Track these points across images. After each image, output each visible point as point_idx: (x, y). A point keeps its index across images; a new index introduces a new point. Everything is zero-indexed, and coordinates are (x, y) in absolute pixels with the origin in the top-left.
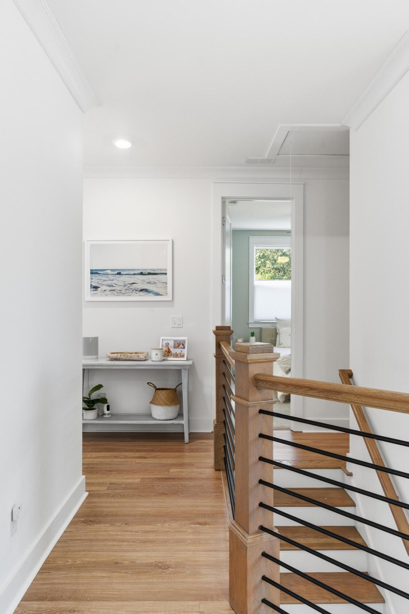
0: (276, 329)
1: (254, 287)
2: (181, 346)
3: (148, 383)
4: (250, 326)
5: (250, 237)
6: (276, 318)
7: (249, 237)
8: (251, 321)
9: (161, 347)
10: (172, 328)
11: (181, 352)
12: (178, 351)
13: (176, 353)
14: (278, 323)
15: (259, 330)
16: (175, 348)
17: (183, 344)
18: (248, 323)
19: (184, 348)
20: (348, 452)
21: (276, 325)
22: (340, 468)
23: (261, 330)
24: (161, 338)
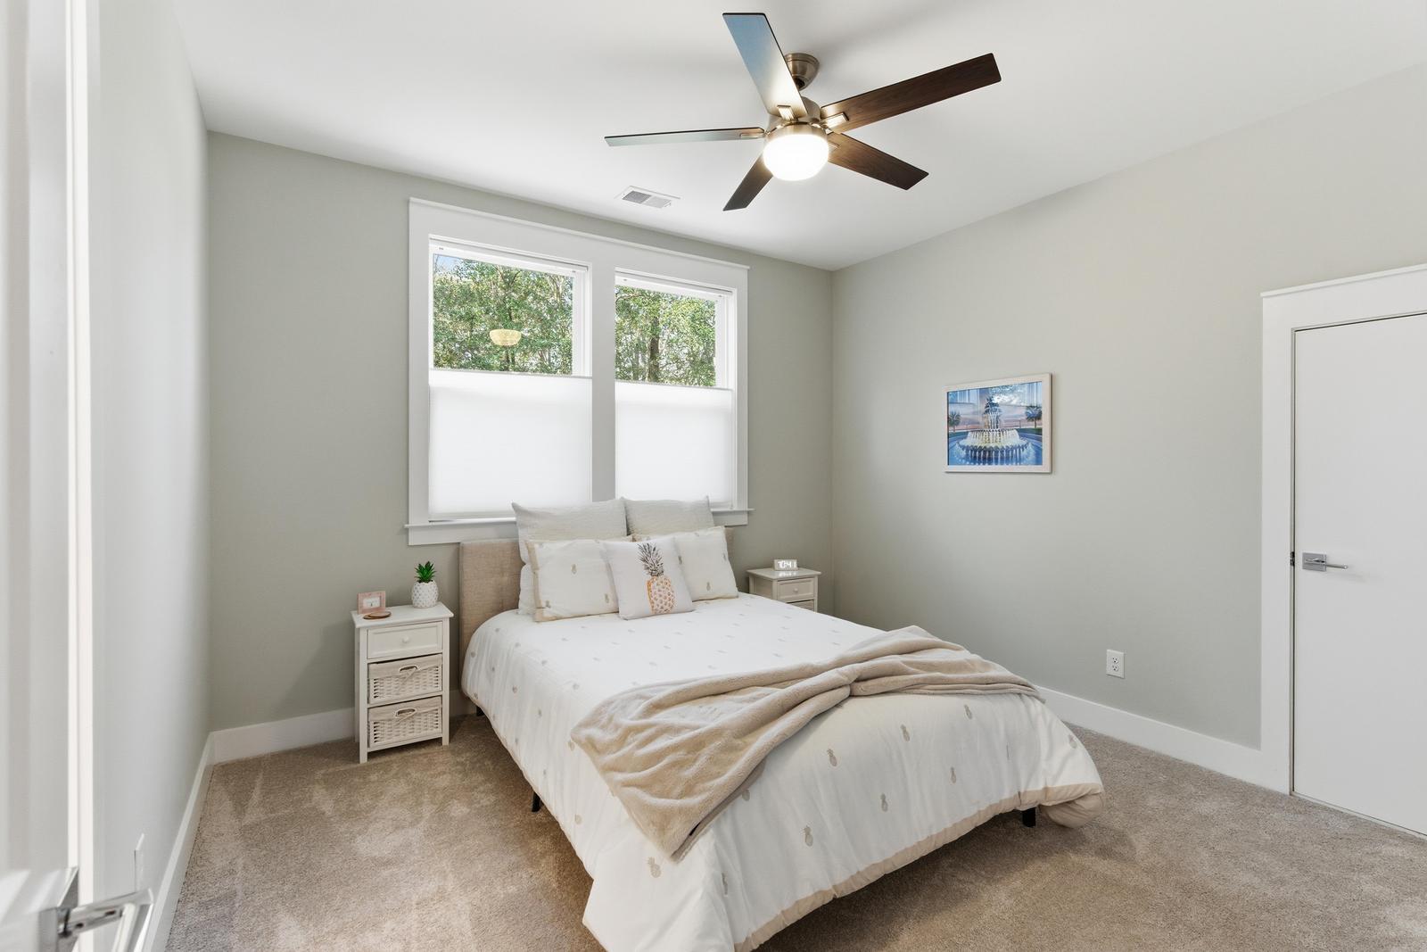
0: (516, 548)
1: (427, 393)
4: (415, 539)
5: (412, 199)
6: (514, 506)
7: (408, 202)
8: (414, 521)
14: (523, 526)
15: (451, 551)
18: (407, 530)
21: (517, 531)
23: (458, 549)
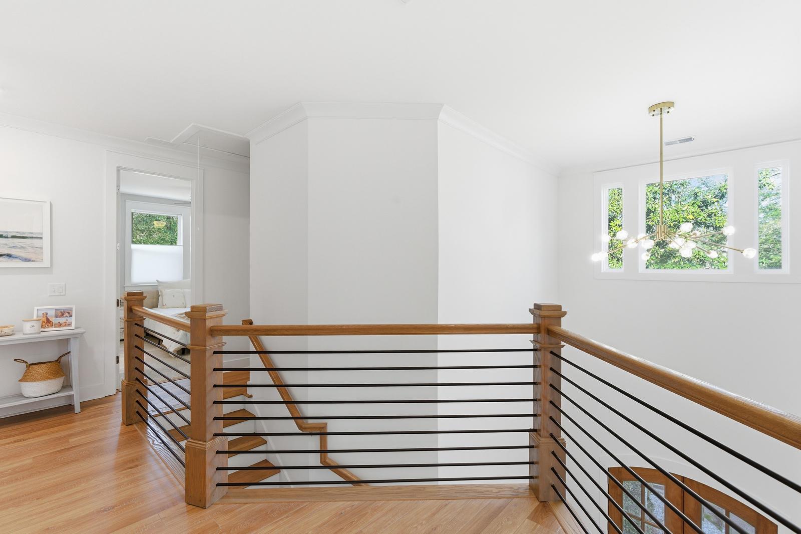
2: (67, 314)
3: (15, 360)
6: (158, 281)
9: (35, 318)
10: (50, 296)
11: (67, 320)
12: (62, 320)
13: (59, 323)
14: (160, 286)
16: (56, 317)
17: (69, 313)
18: (125, 287)
19: (71, 316)
20: (249, 381)
22: (242, 394)
24: (35, 308)
